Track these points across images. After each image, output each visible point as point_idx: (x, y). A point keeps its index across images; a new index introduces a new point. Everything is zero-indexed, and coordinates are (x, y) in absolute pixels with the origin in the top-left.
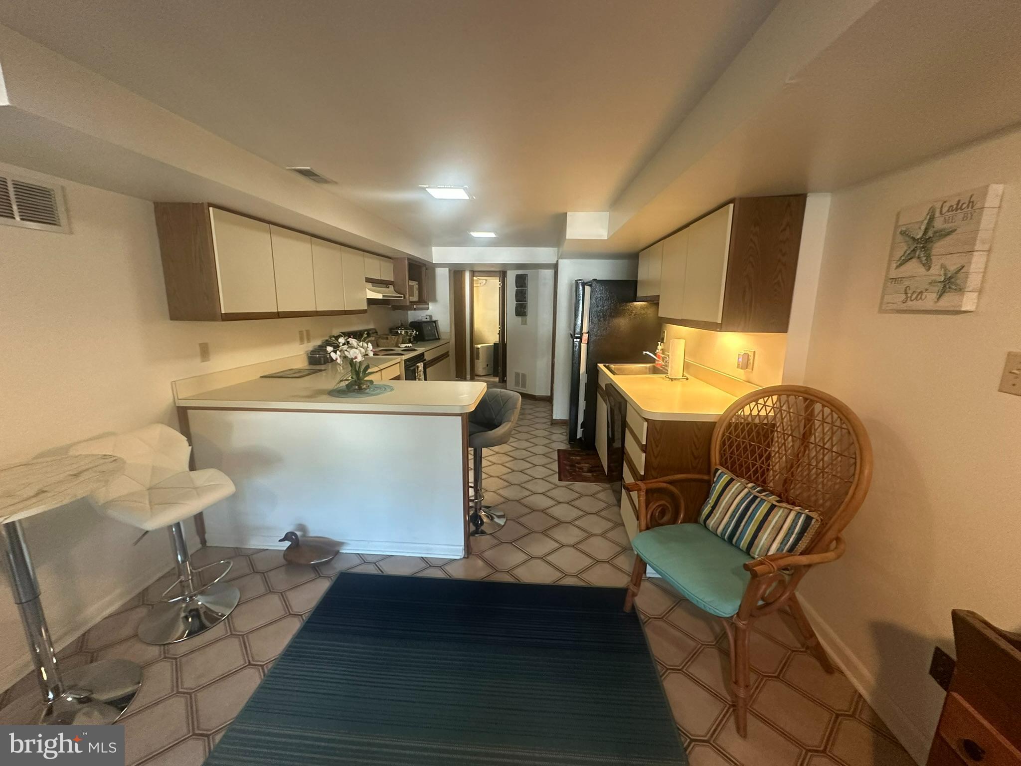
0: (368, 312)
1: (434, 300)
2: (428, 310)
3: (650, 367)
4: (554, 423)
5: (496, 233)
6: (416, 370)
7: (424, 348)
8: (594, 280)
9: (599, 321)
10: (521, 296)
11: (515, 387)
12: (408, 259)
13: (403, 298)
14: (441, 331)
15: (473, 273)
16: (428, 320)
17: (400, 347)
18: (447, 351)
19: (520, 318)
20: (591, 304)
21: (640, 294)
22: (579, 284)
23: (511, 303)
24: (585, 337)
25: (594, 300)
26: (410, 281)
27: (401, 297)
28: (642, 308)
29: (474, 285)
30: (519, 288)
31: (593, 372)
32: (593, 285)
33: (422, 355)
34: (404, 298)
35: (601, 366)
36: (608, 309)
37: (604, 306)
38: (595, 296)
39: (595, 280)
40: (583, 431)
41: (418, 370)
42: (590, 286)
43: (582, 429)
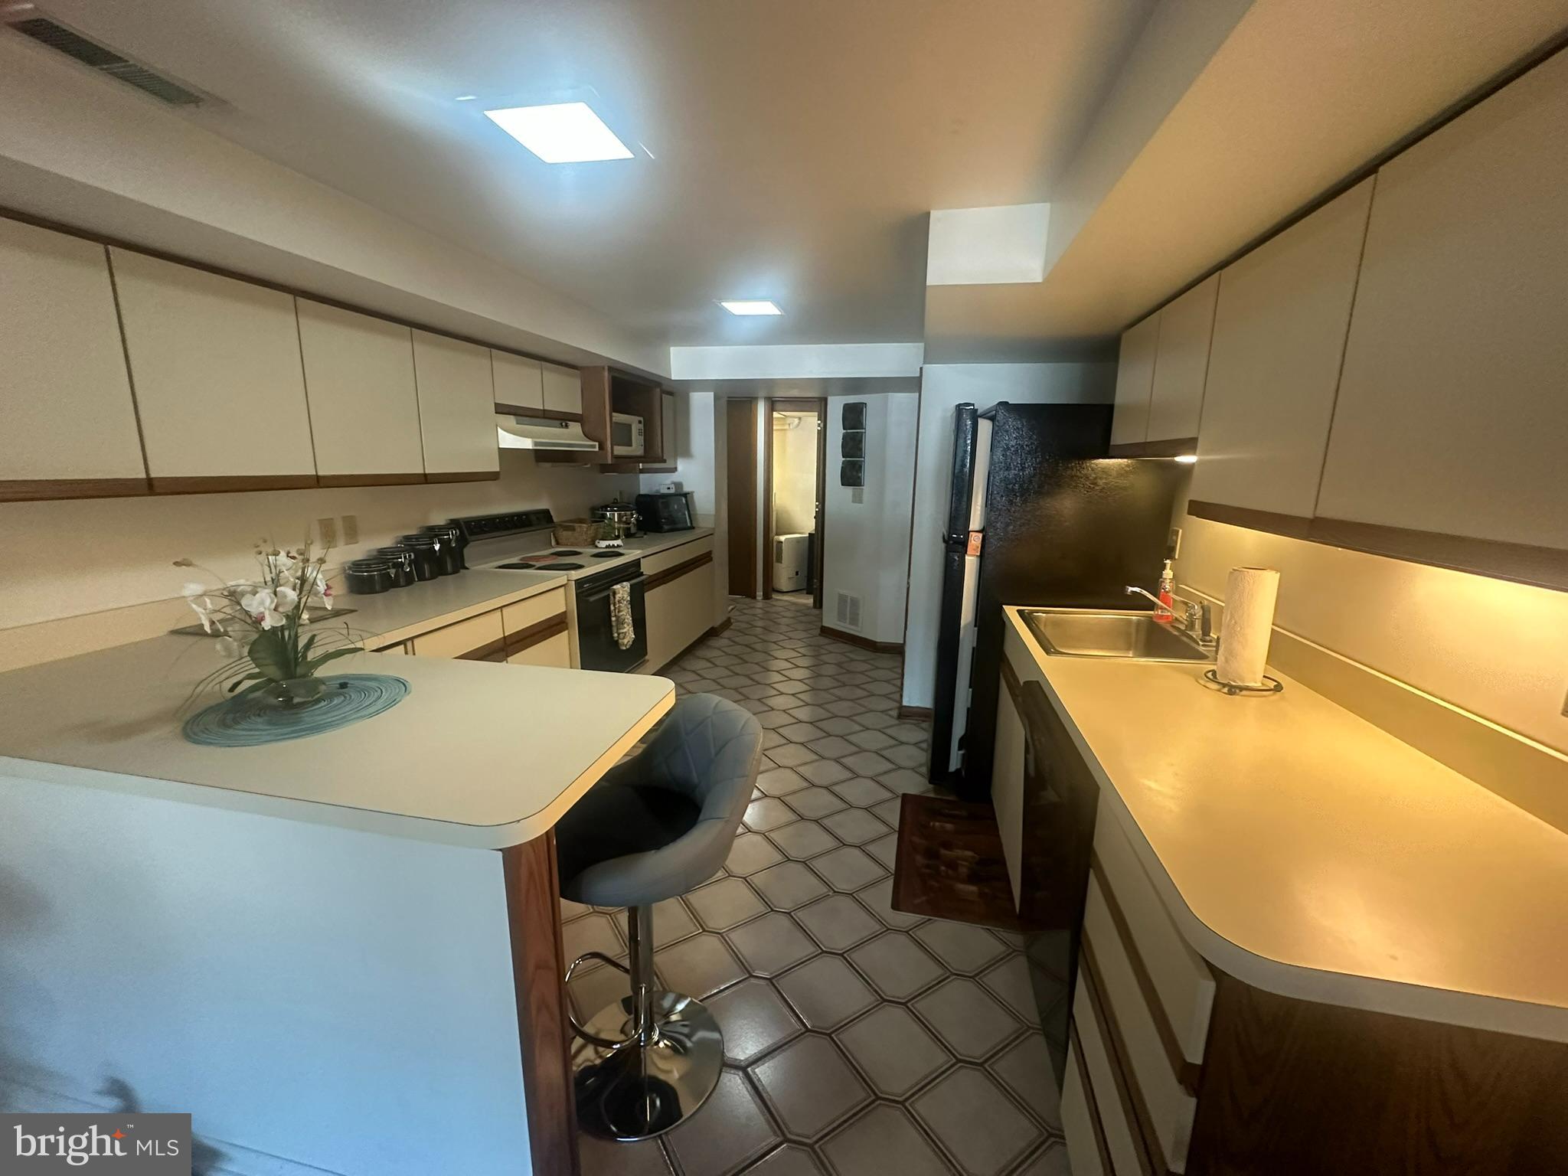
0: (501, 477)
1: (687, 453)
2: (676, 473)
3: (1139, 623)
4: (905, 714)
5: (778, 304)
6: (612, 597)
7: (639, 552)
8: (1001, 403)
9: (1011, 502)
10: (853, 446)
11: (838, 623)
12: (610, 369)
13: (597, 449)
14: (699, 512)
15: (773, 404)
16: (672, 491)
17: (597, 547)
18: (708, 550)
19: (849, 491)
20: (992, 463)
21: (1119, 437)
22: (965, 417)
23: (836, 460)
24: (975, 541)
25: (999, 453)
26: (614, 414)
27: (594, 446)
28: (1123, 473)
29: (774, 428)
30: (849, 431)
31: (991, 625)
32: (1000, 417)
33: (637, 563)
34: (601, 447)
35: (1011, 612)
36: (1035, 475)
37: (1023, 469)
38: (1003, 444)
39: (1004, 404)
40: (963, 755)
41: (614, 598)
42: (992, 419)
43: (961, 752)
